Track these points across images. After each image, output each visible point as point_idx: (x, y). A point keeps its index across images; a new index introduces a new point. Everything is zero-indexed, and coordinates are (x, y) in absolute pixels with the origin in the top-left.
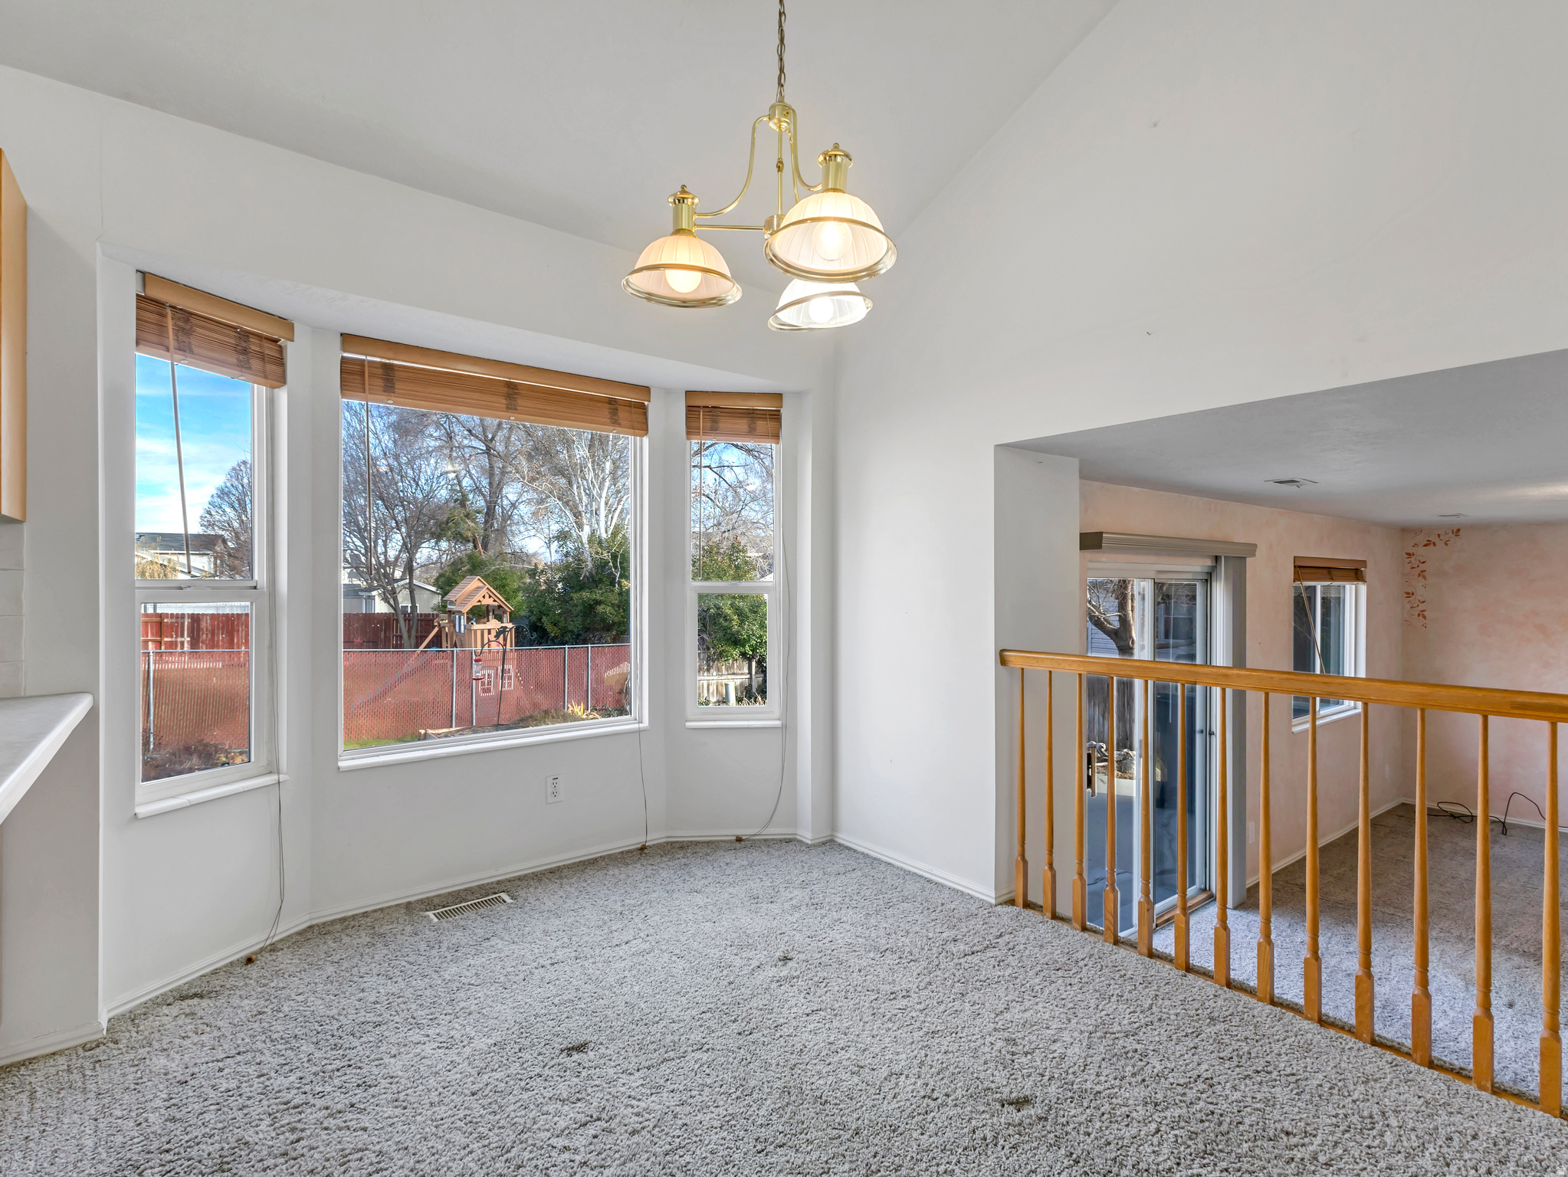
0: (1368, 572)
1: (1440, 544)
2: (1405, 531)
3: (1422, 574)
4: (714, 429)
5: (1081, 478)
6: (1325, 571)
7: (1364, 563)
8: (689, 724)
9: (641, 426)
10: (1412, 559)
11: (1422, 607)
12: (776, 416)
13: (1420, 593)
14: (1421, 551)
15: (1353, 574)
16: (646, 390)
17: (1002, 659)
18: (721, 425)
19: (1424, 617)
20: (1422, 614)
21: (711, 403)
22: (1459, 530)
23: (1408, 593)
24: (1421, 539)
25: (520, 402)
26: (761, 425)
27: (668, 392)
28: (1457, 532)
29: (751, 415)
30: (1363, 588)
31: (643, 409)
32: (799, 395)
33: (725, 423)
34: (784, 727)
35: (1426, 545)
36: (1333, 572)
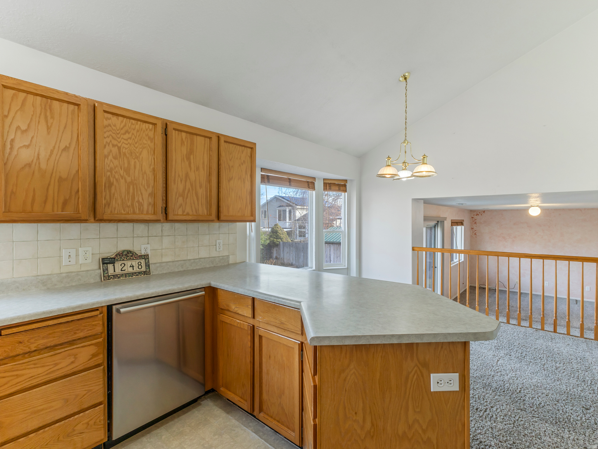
0: (464, 223)
1: (480, 215)
2: (471, 211)
3: (475, 223)
4: (330, 189)
5: (424, 203)
6: (456, 223)
7: (463, 220)
8: (324, 268)
9: (313, 188)
10: (473, 219)
11: (475, 232)
12: (345, 186)
13: (475, 228)
14: (475, 217)
15: (461, 223)
16: (314, 178)
17: (413, 249)
18: (332, 188)
19: (476, 235)
20: (475, 234)
21: (330, 182)
22: (484, 211)
23: (472, 228)
24: (475, 213)
25: (292, 183)
26: (342, 188)
27: (319, 178)
28: (484, 212)
29: (339, 185)
30: (463, 227)
31: (313, 184)
32: (351, 181)
33: (333, 188)
34: (348, 268)
35: (476, 215)
36: (458, 223)
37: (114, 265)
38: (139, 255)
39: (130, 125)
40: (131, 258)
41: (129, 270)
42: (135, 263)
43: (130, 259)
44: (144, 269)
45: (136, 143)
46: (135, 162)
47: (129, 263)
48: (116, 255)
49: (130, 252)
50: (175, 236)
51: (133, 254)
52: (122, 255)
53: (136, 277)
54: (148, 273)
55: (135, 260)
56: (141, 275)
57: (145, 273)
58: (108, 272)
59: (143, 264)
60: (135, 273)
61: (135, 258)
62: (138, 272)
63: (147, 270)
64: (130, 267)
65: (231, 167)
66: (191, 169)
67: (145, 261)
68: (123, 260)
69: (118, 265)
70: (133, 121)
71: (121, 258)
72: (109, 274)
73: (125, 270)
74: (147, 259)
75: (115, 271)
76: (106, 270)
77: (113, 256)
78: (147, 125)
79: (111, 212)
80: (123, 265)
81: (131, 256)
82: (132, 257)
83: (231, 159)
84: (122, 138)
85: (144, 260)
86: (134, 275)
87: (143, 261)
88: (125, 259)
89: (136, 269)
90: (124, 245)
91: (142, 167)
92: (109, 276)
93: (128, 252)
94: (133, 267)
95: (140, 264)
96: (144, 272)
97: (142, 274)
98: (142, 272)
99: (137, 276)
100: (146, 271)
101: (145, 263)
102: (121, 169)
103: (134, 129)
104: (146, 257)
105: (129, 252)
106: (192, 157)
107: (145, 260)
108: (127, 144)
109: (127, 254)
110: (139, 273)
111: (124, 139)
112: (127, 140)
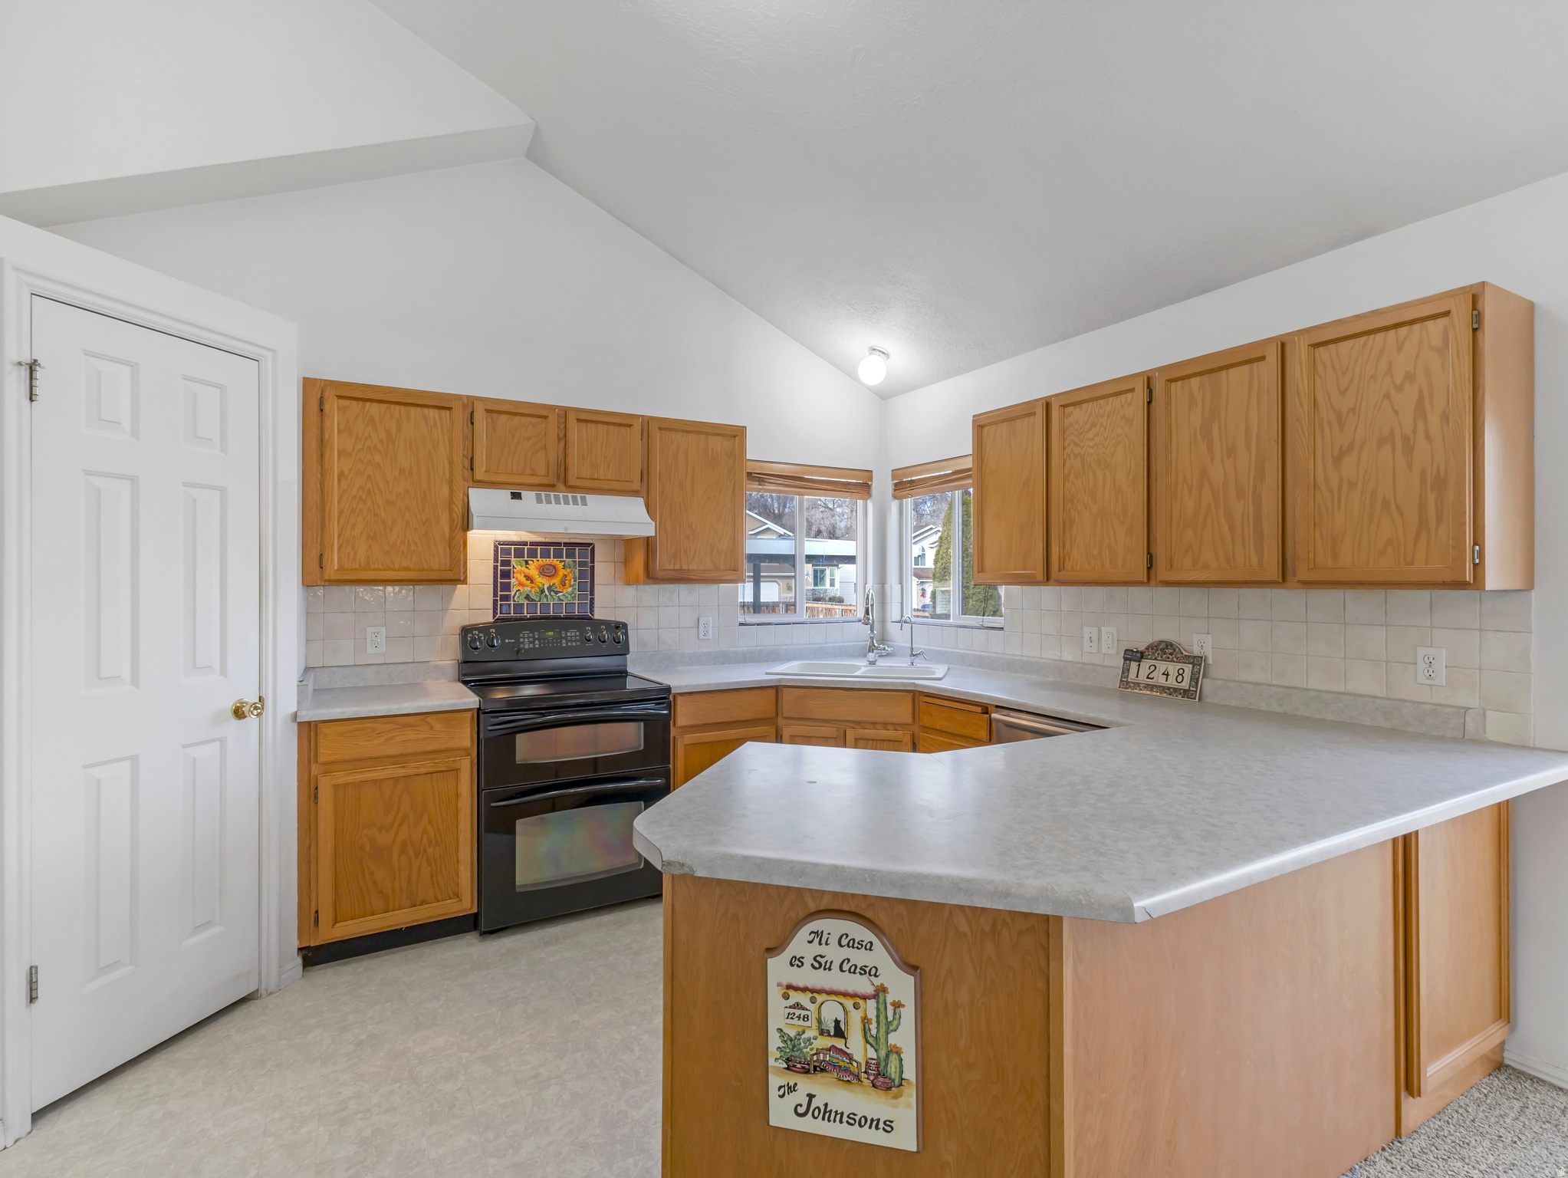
37: (1139, 665)
38: (1186, 656)
39: (1097, 411)
40: (1169, 658)
41: (1160, 681)
42: (1173, 668)
43: (1167, 660)
44: (1185, 685)
45: (1106, 440)
46: (1105, 475)
47: (1162, 666)
48: (1147, 648)
49: (1172, 645)
50: (1271, 620)
51: (1174, 650)
52: (1157, 650)
53: (1168, 696)
54: (1192, 694)
55: (1174, 662)
56: (1177, 696)
57: (1186, 693)
58: (1128, 676)
59: (1187, 675)
60: (1169, 688)
61: (1175, 659)
62: (1174, 688)
63: (1191, 689)
64: (1163, 674)
65: (1344, 415)
66: (1212, 459)
67: (1193, 669)
68: (1156, 659)
69: (1146, 664)
70: (1102, 402)
71: (1153, 654)
72: (1129, 680)
73: (1152, 679)
74: (1198, 665)
75: (1137, 677)
76: (1126, 671)
77: (1142, 649)
78: (1123, 397)
79: (1072, 567)
80: (1153, 668)
81: (1171, 654)
82: (1171, 657)
83: (1347, 388)
84: (1087, 439)
85: (1191, 666)
86: (1166, 693)
87: (1188, 668)
88: (1160, 658)
89: (1171, 682)
90: (1164, 633)
91: (1114, 482)
92: (1127, 682)
93: (1167, 645)
94: (1167, 675)
95: (1181, 672)
96: (1185, 690)
97: (1180, 694)
98: (1181, 689)
99: (1170, 695)
100: (1189, 690)
101: (1192, 672)
102: (1085, 492)
103: (1103, 416)
104: (1196, 661)
105: (1169, 645)
106: (1215, 427)
107: (1193, 667)
108: (1092, 447)
109: (1164, 649)
110: (1176, 690)
111: (1090, 440)
112: (1092, 439)
